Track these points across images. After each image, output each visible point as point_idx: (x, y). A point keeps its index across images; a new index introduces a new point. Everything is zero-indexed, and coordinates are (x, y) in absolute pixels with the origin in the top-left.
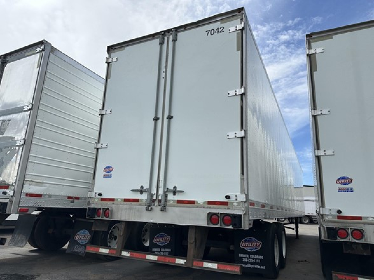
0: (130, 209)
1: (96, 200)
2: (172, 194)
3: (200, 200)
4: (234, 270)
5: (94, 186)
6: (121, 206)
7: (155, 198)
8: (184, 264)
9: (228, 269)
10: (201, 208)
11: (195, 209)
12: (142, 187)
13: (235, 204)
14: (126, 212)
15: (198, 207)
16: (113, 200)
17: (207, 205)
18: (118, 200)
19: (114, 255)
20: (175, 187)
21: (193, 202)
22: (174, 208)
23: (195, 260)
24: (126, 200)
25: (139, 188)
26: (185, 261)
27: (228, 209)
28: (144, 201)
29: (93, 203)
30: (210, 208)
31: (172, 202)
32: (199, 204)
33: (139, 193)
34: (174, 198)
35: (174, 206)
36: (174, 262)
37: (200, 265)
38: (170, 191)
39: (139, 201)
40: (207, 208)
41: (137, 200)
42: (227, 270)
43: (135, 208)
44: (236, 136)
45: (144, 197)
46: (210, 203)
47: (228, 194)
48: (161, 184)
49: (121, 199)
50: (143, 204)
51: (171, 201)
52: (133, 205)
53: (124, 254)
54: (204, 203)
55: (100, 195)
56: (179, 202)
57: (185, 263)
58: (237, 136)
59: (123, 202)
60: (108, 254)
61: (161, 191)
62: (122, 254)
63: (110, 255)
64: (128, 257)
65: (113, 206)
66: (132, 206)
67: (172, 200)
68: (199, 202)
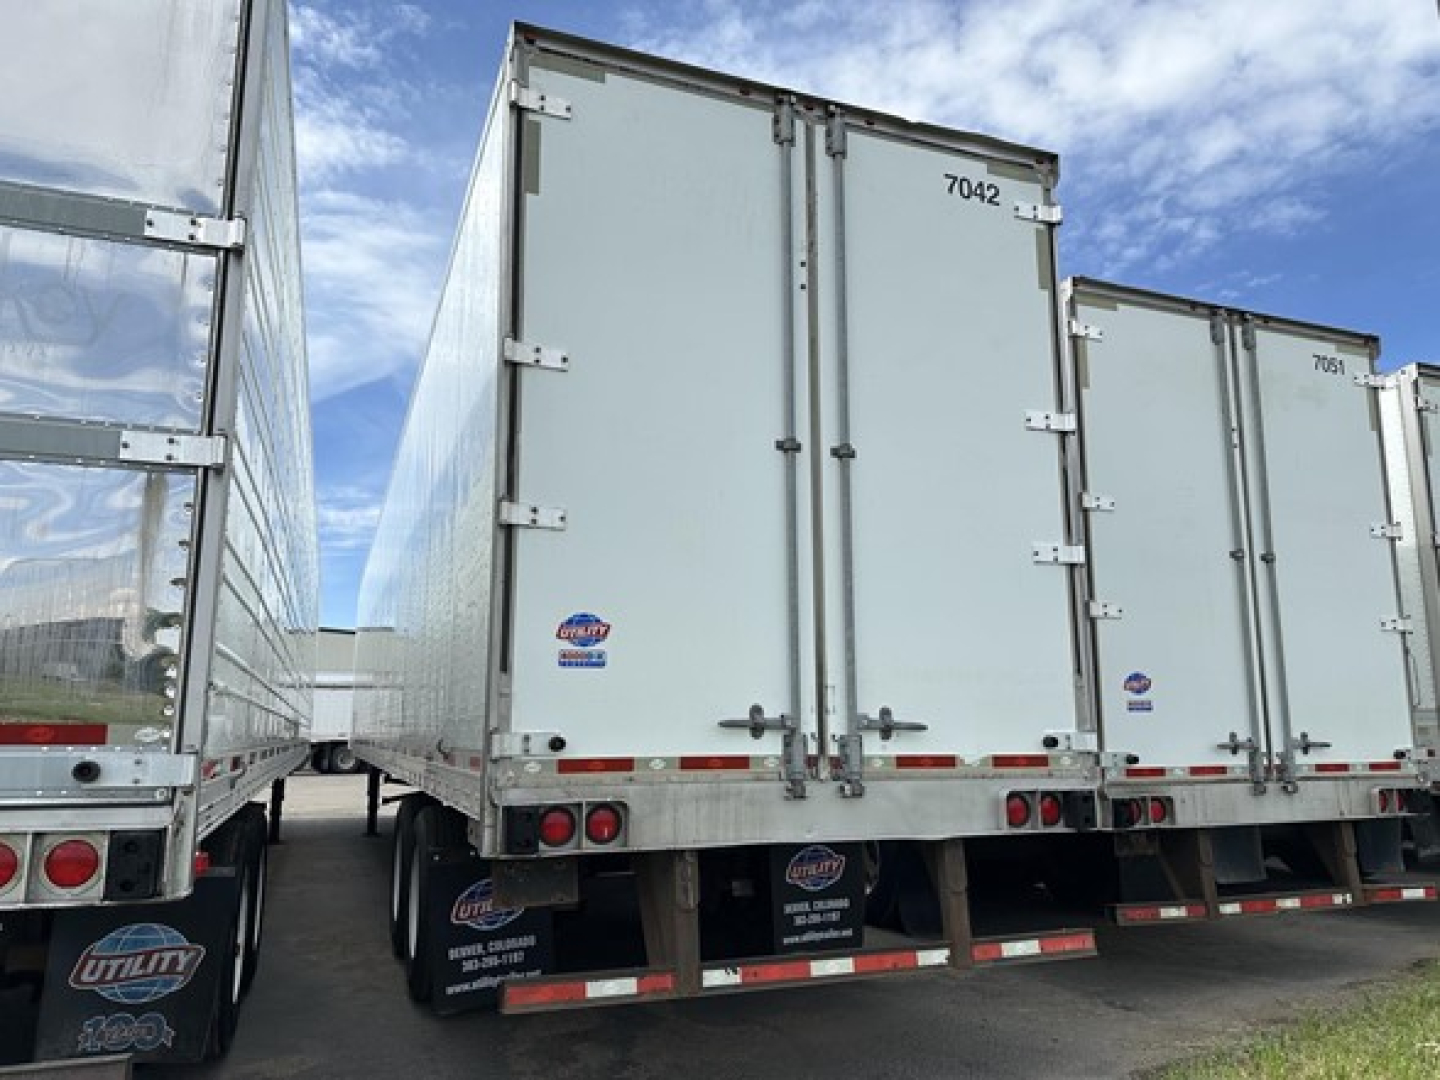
0: (716, 798)
1: (533, 768)
2: (877, 735)
3: (972, 751)
4: (1081, 946)
5: (509, 708)
6: (671, 787)
7: (813, 749)
8: (944, 961)
9: (1068, 946)
10: (974, 777)
11: (957, 783)
12: (756, 710)
13: (1066, 761)
14: (698, 810)
15: (966, 777)
16: (625, 764)
17: (991, 770)
18: (652, 764)
19: (666, 996)
20: (885, 712)
21: (949, 761)
22: (890, 784)
23: (977, 943)
24: (688, 763)
25: (745, 716)
26: (946, 952)
27: (1050, 775)
28: (771, 764)
29: (515, 786)
30: (1001, 777)
31: (878, 764)
32: (969, 765)
33: (747, 733)
34: (884, 747)
35: (890, 778)
36: (912, 965)
37: (994, 955)
38: (870, 726)
39: (751, 763)
40: (993, 777)
41: (741, 762)
42: (1065, 952)
43: (739, 793)
44: (1056, 559)
45: (770, 746)
46: (1000, 761)
47: (1051, 732)
48: (835, 700)
49: (664, 759)
50: (768, 776)
51: (878, 760)
52: (727, 781)
53: (716, 978)
54: (984, 761)
55: (557, 744)
56: (903, 762)
57: (948, 958)
58: (1061, 559)
59: (678, 774)
60: (640, 994)
61: (836, 726)
62: (706, 983)
63: (645, 998)
64: (736, 986)
65: (631, 789)
66: (724, 786)
67: (881, 758)
68: (967, 761)
